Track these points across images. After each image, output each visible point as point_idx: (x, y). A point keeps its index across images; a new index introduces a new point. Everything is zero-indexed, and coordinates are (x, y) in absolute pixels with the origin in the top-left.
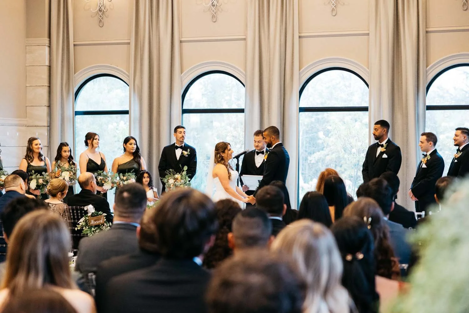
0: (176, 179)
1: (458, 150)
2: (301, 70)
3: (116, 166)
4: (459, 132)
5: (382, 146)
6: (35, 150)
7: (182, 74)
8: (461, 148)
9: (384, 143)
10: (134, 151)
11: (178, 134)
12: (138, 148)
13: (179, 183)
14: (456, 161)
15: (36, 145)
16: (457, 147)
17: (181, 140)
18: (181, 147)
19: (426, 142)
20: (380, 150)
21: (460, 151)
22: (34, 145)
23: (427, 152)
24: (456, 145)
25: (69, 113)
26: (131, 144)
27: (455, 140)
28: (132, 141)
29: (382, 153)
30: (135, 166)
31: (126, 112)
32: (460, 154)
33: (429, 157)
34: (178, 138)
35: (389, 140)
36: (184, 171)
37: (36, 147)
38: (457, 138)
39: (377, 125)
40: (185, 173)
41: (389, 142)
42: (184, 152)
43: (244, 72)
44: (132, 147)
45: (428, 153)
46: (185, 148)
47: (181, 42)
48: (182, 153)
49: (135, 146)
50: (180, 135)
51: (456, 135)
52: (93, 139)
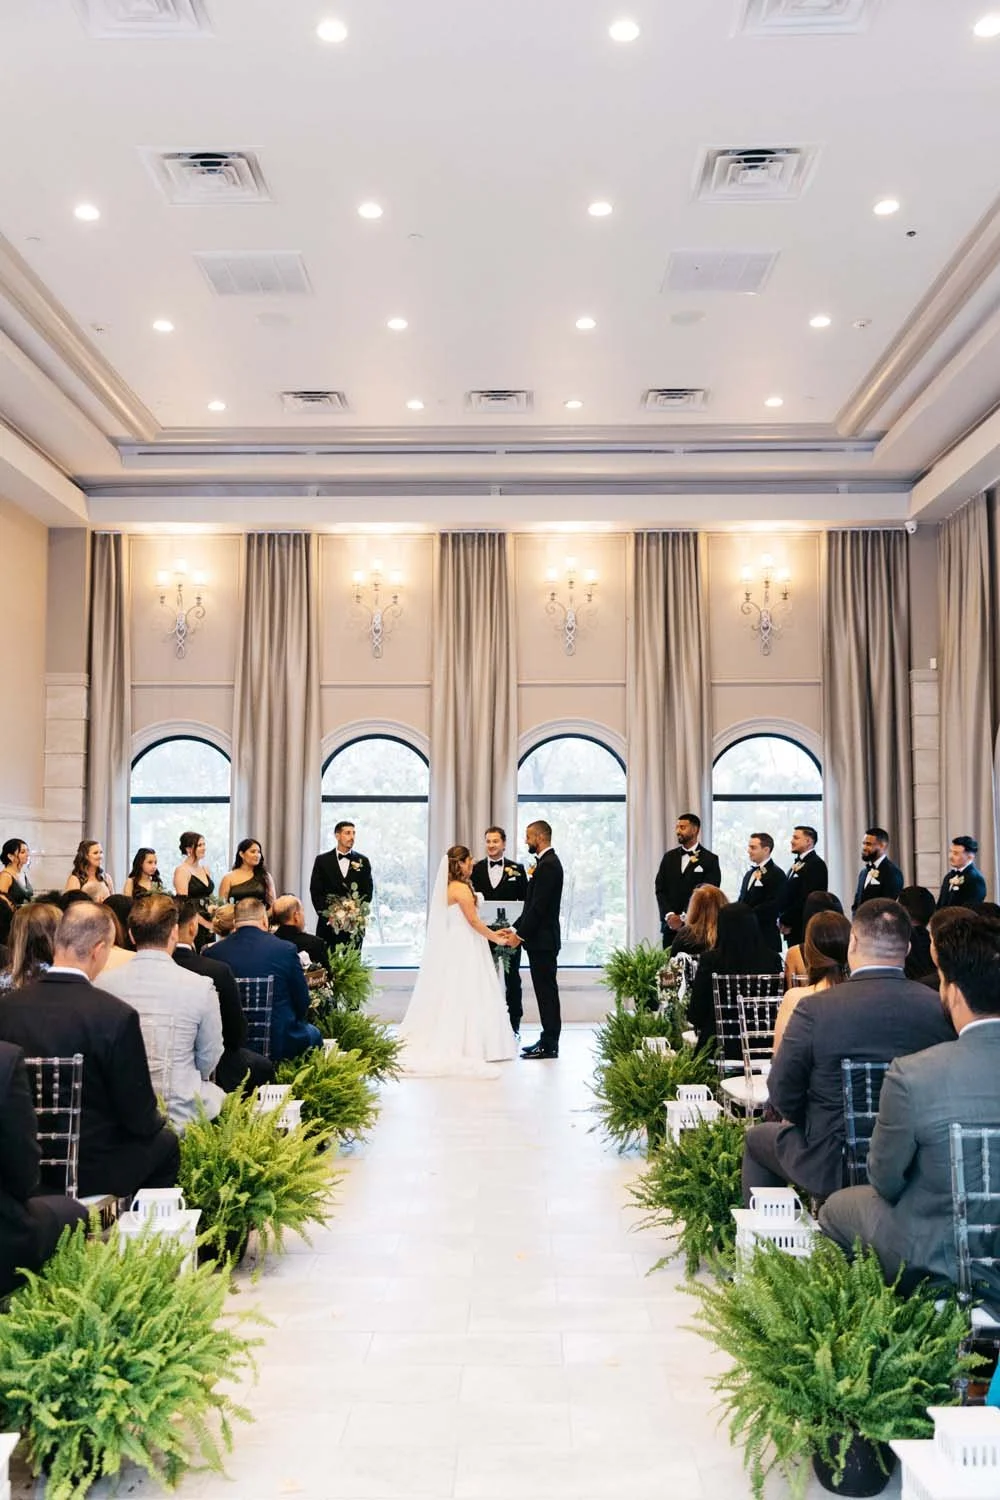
0: (348, 909)
1: (797, 861)
2: (521, 737)
3: (227, 889)
4: (801, 832)
5: (691, 854)
6: (92, 861)
7: (324, 739)
8: (802, 857)
9: (693, 849)
10: (257, 863)
11: (343, 834)
12: (262, 859)
13: (354, 915)
14: (796, 875)
15: (96, 853)
16: (796, 856)
17: (349, 845)
18: (348, 857)
19: (759, 847)
20: (686, 861)
21: (802, 861)
22: (91, 854)
23: (758, 863)
24: (794, 852)
25: (120, 799)
26: (253, 852)
27: (793, 844)
28: (255, 847)
29: (692, 865)
30: (260, 888)
31: (226, 800)
32: (799, 866)
33: (765, 871)
34: (344, 843)
35: (699, 845)
36: (352, 891)
37: (95, 856)
38: (797, 841)
39: (683, 821)
40: (356, 895)
41: (700, 847)
42: (353, 863)
43: (427, 738)
44: (253, 856)
45: (762, 865)
46: (354, 857)
47: (321, 687)
48: (351, 865)
49: (259, 855)
50: (348, 838)
51: (796, 837)
52: (196, 846)
